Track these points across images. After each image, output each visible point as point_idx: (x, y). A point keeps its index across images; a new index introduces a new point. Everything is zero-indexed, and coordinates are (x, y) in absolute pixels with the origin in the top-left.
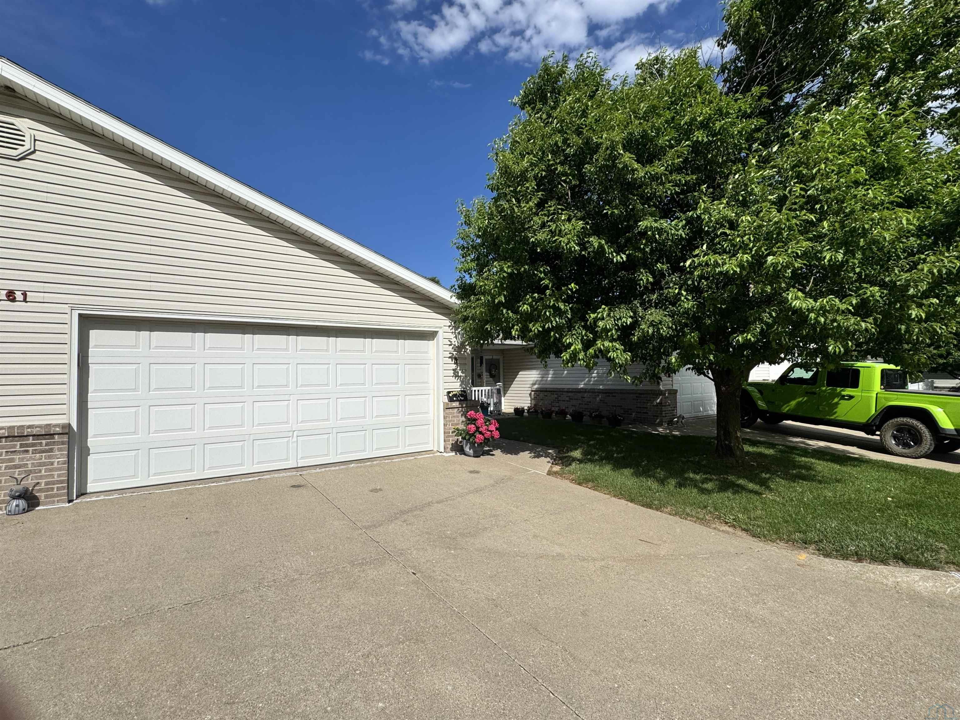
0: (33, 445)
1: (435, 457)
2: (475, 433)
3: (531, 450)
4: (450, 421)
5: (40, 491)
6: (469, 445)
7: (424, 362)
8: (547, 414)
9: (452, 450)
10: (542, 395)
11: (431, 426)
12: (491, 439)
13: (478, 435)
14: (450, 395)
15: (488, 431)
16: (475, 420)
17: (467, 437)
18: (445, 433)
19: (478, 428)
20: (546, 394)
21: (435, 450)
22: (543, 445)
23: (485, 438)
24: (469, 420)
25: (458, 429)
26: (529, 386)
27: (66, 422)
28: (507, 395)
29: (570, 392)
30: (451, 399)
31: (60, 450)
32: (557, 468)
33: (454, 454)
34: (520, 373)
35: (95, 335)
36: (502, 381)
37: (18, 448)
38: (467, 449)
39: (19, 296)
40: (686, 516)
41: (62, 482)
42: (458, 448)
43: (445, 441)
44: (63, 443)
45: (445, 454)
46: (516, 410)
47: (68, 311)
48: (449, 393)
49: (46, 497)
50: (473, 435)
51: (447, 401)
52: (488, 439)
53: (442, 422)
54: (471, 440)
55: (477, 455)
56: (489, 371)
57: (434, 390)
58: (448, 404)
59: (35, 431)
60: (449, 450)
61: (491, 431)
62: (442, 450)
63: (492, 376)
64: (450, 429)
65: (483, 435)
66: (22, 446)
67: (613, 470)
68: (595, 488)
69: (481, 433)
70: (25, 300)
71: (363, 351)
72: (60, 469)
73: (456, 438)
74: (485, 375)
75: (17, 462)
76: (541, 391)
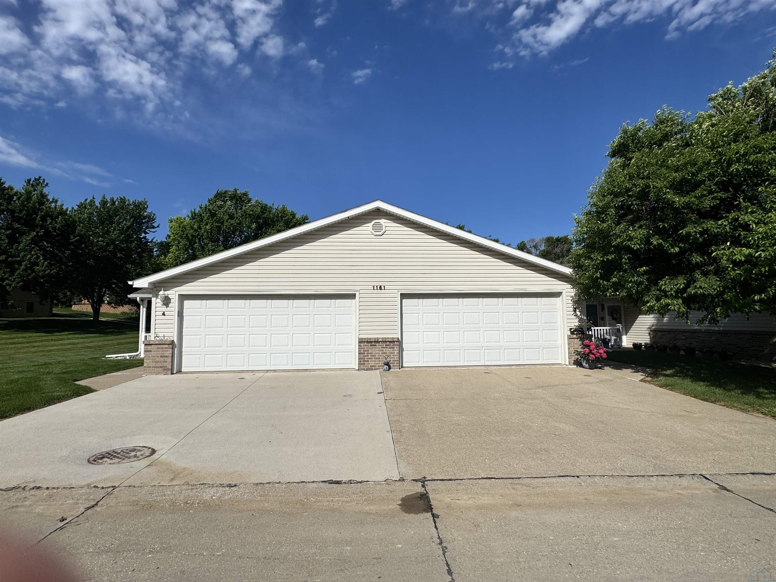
0: (389, 345)
1: (563, 367)
2: (589, 353)
3: (632, 368)
4: (572, 346)
5: (391, 363)
6: (585, 361)
7: (554, 310)
8: (663, 349)
9: (574, 364)
10: (659, 334)
11: (560, 349)
12: (600, 358)
13: (591, 355)
14: (572, 330)
15: (598, 352)
16: (589, 346)
17: (584, 356)
18: (569, 353)
19: (591, 351)
20: (664, 333)
21: (563, 363)
22: (645, 366)
23: (596, 357)
24: (585, 345)
25: (577, 351)
26: (648, 327)
27: (397, 337)
28: (628, 334)
29: (686, 332)
30: (572, 333)
31: (397, 348)
32: (649, 379)
33: (576, 367)
34: (640, 316)
35: (404, 301)
36: (623, 322)
37: (384, 346)
38: (584, 364)
39: (383, 288)
40: (732, 407)
41: (397, 361)
42: (578, 363)
43: (569, 358)
44: (397, 345)
45: (569, 366)
46: (634, 345)
47: (397, 292)
48: (571, 329)
49: (393, 366)
50: (588, 355)
51: (569, 334)
52: (599, 358)
53: (567, 347)
54: (586, 358)
55: (591, 368)
56: (611, 314)
57: (561, 327)
58: (570, 336)
59: (389, 340)
60: (572, 364)
61: (601, 353)
62: (567, 363)
63: (614, 319)
64: (572, 351)
65: (594, 355)
66: (386, 345)
67: (692, 382)
68: (671, 390)
69: (593, 354)
70: (384, 289)
71: (517, 305)
72: (396, 355)
73: (577, 357)
74: (607, 318)
75: (384, 352)
76: (659, 331)
